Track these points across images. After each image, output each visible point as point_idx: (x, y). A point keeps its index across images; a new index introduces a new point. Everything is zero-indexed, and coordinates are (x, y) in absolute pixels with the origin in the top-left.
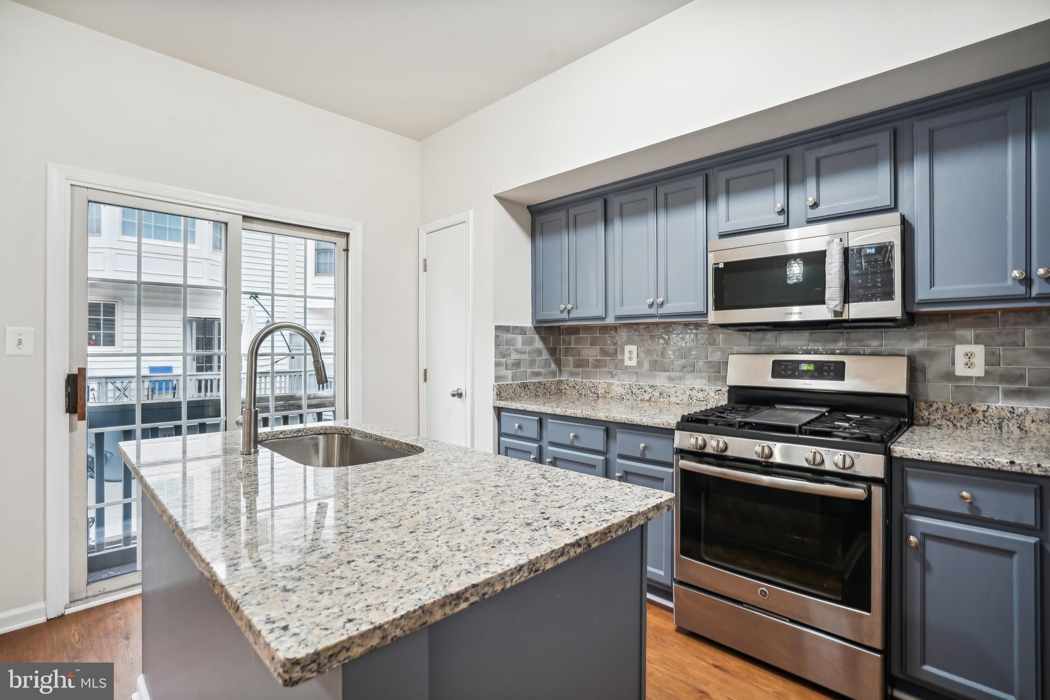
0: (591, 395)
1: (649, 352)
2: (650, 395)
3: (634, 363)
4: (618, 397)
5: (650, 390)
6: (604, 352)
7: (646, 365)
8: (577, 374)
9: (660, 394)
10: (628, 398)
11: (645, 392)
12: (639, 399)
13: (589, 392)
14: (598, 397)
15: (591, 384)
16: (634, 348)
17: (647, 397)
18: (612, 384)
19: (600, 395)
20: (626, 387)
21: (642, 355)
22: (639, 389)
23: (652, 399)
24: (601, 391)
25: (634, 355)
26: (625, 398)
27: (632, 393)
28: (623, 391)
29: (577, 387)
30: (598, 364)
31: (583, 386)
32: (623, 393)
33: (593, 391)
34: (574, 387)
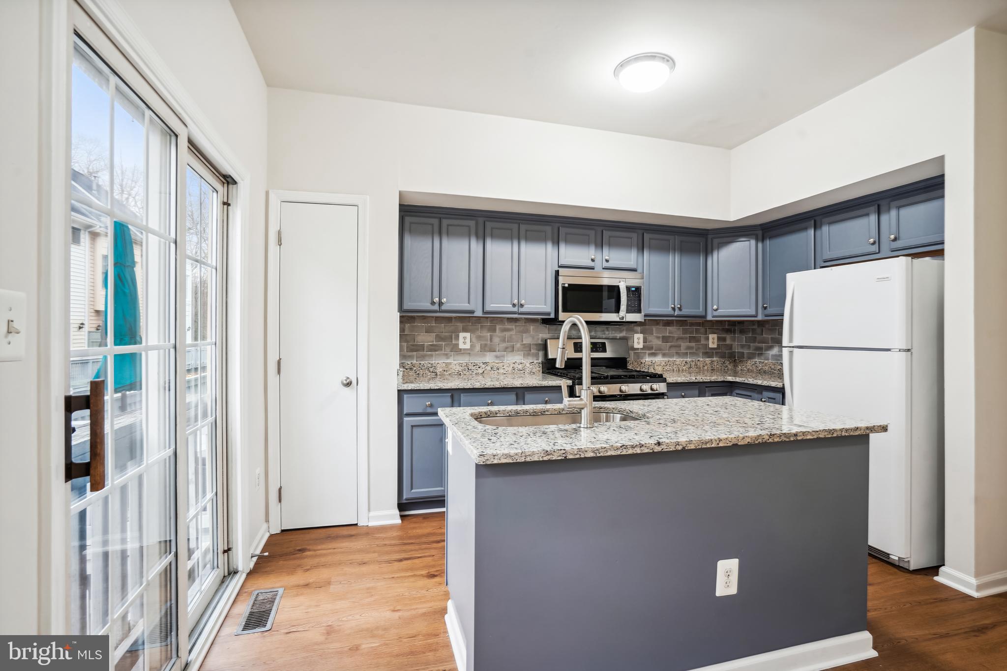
0: (429, 374)
1: (479, 338)
2: (484, 370)
3: (468, 346)
4: (456, 373)
5: (484, 366)
6: (439, 338)
7: (478, 348)
8: (411, 357)
9: (492, 368)
10: (465, 373)
11: (479, 367)
12: (475, 372)
13: (427, 372)
14: (436, 375)
15: (430, 365)
16: (468, 335)
17: (480, 371)
18: (450, 363)
19: (438, 373)
20: (463, 365)
21: (474, 340)
22: (474, 366)
23: (485, 372)
24: (439, 370)
25: (468, 340)
26: (462, 374)
27: (468, 369)
28: (460, 369)
29: (415, 368)
30: (434, 348)
31: (421, 367)
32: (460, 370)
33: (431, 370)
34: (411, 369)
